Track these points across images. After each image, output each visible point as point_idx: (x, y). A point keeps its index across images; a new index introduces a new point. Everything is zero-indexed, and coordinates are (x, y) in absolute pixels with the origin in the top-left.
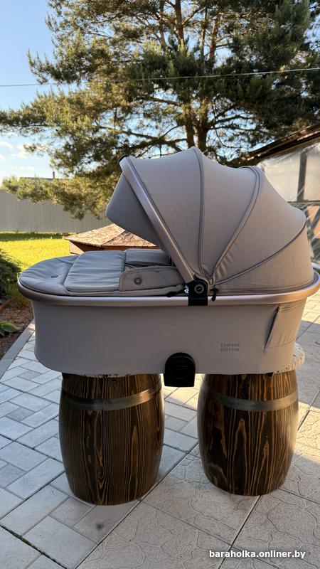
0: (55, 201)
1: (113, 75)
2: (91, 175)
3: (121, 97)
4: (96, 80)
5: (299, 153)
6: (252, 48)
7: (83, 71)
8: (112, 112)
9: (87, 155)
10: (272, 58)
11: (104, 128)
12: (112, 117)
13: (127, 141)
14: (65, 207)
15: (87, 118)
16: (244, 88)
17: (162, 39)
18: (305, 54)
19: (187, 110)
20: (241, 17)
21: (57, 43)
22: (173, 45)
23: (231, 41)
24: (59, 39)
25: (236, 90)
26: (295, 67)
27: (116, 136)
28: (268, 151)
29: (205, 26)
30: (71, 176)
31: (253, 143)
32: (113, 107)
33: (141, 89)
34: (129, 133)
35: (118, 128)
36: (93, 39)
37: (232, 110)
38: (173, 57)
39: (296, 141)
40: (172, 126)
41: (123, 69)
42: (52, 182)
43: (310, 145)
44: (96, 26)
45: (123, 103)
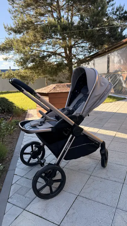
1: (36, 30)
2: (31, 68)
5: (107, 56)
9: (29, 61)
13: (43, 54)
16: (86, 33)
18: (106, 18)
24: (14, 17)
34: (44, 51)
38: (59, 23)
39: (105, 51)
40: (58, 48)
41: (40, 28)
42: (16, 72)
43: (110, 53)
44: (28, 11)
45: (41, 40)
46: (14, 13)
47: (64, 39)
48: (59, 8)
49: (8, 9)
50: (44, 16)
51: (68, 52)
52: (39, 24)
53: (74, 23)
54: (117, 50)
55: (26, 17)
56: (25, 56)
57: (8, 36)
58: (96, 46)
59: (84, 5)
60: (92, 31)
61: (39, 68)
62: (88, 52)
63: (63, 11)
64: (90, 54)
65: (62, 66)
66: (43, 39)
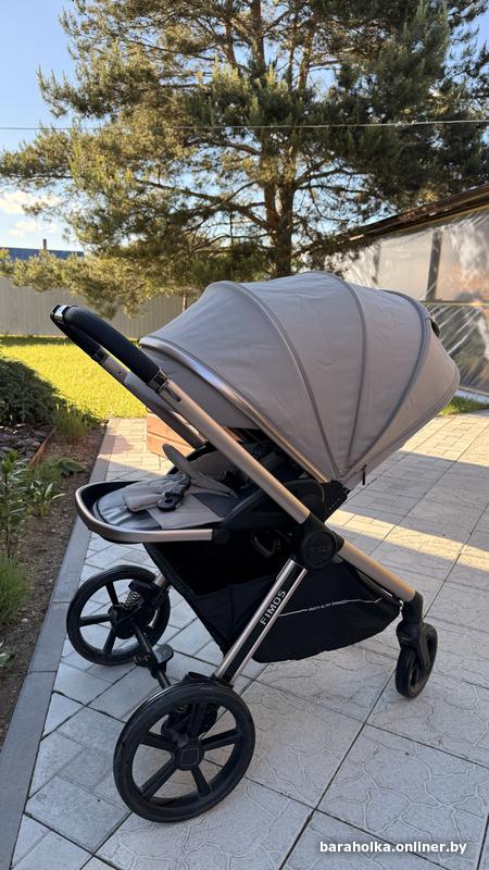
0: (73, 290)
2: (128, 254)
5: (432, 233)
13: (184, 204)
16: (356, 138)
18: (439, 84)
21: (77, 53)
24: (79, 48)
25: (345, 141)
31: (365, 215)
34: (187, 193)
38: (256, 89)
39: (427, 216)
40: (244, 184)
41: (179, 100)
42: (69, 263)
43: (446, 223)
44: (137, 32)
45: (178, 149)
46: (82, 32)
47: (269, 152)
48: (257, 31)
49: (62, 16)
50: (197, 56)
51: (278, 205)
52: (176, 86)
53: (313, 95)
54: (474, 216)
55: (126, 53)
56: (114, 204)
57: (50, 121)
58: (389, 192)
59: (357, 26)
60: (383, 131)
61: (162, 258)
62: (359, 212)
63: (274, 43)
64: (364, 220)
65: (252, 258)
66: (186, 145)
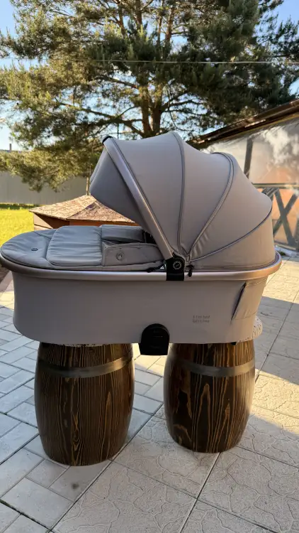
0: (13, 172)
1: (73, 54)
2: (50, 149)
3: (81, 76)
4: (57, 57)
5: (246, 139)
6: (206, 38)
7: (44, 48)
8: (72, 90)
9: (46, 130)
10: (224, 49)
11: (64, 104)
12: (71, 95)
13: (86, 118)
14: (24, 179)
15: (48, 94)
16: (198, 76)
17: (121, 23)
18: (252, 47)
19: (144, 93)
20: (195, 8)
21: (19, 18)
22: (132, 29)
23: (187, 30)
24: (21, 15)
25: (191, 77)
26: (243, 59)
27: (75, 112)
28: (217, 135)
29: (163, 13)
30: (31, 149)
31: (204, 127)
32: (73, 84)
33: (101, 69)
34: (88, 111)
35: (77, 105)
36: (54, 17)
37: (186, 95)
38: (133, 41)
39: (243, 128)
43: (256, 132)
45: (83, 81)
46: (23, 4)
53: (171, 49)
62: (201, 125)
